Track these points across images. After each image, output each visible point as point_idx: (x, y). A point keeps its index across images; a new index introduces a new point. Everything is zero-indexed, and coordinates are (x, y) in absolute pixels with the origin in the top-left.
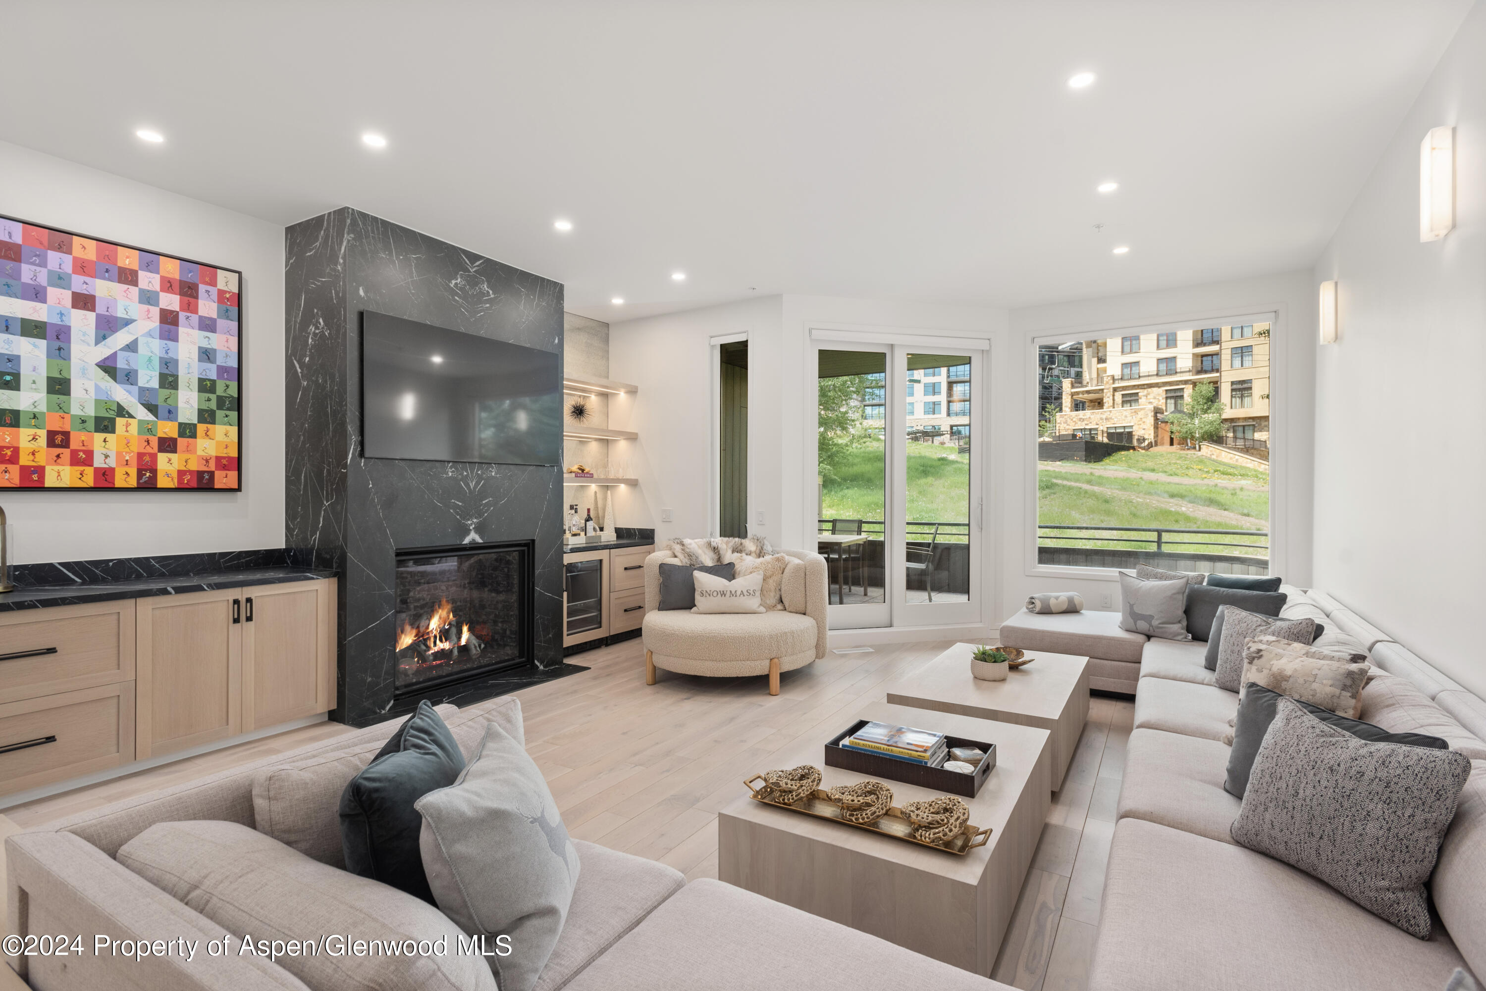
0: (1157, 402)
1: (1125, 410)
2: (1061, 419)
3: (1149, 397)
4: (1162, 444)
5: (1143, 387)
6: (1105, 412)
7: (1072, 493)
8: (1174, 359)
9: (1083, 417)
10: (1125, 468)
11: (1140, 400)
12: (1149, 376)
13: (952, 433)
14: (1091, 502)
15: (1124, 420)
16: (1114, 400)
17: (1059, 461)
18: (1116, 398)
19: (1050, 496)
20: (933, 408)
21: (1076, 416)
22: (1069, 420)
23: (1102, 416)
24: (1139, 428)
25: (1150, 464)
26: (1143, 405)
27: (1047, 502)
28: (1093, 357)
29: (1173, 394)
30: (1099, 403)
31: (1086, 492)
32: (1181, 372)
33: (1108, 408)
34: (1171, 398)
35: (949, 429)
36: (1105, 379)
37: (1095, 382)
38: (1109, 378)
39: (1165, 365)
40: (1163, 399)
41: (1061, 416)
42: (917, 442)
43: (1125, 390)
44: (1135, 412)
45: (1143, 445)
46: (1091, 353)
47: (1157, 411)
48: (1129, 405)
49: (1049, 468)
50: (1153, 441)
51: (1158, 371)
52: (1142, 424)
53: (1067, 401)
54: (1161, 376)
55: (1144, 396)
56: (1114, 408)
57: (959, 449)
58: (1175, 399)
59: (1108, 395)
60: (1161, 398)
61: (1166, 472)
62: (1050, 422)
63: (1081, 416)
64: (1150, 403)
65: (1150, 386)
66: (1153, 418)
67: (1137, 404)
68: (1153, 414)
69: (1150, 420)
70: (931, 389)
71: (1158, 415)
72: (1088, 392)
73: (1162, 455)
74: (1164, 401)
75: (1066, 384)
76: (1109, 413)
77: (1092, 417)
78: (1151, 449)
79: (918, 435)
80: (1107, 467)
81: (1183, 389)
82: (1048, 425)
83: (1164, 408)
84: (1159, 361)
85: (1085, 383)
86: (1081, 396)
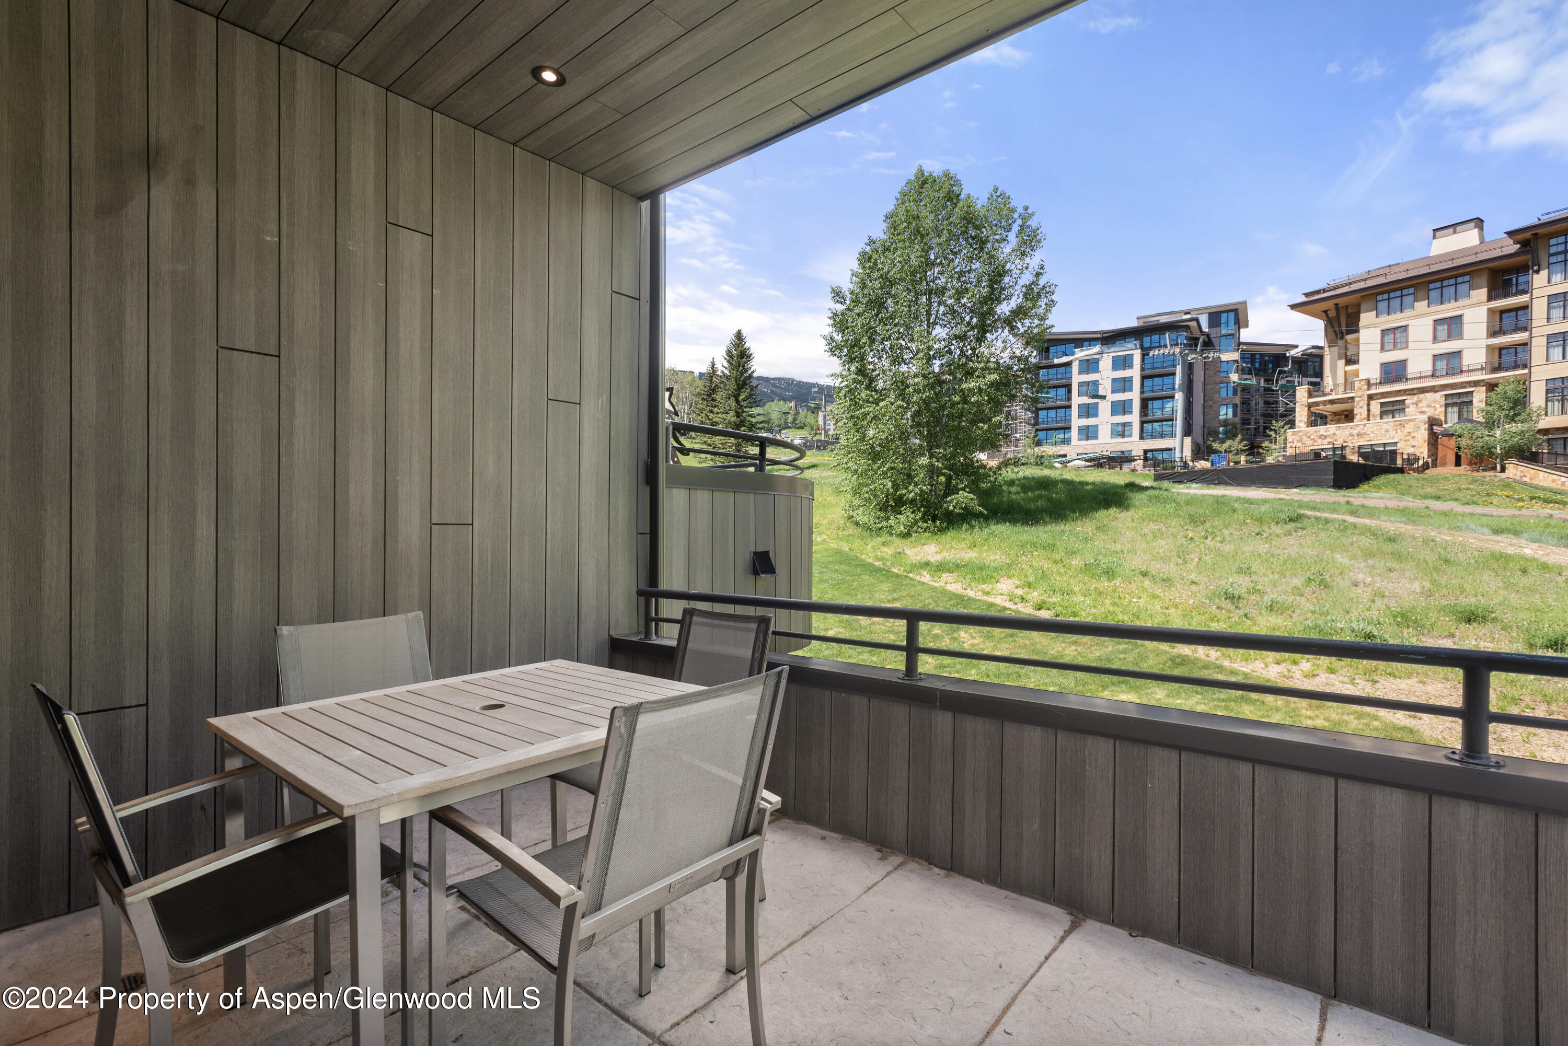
0: (1432, 411)
1: (1386, 423)
2: (1294, 437)
3: (1420, 405)
4: (1444, 464)
5: (1412, 392)
6: (1356, 426)
7: (1331, 528)
8: (1458, 354)
9: (1326, 434)
10: (1395, 495)
11: (1407, 410)
12: (1421, 378)
13: (1146, 459)
14: (1365, 542)
15: (1385, 435)
16: (1369, 411)
17: (1296, 487)
18: (1371, 407)
19: (1296, 531)
20: (1121, 431)
21: (1315, 432)
22: (1305, 438)
23: (1351, 431)
24: (1407, 445)
25: (1429, 490)
26: (1412, 415)
27: (1292, 542)
28: (1340, 358)
29: (1456, 400)
30: (1347, 416)
31: (1355, 526)
32: (1469, 371)
33: (1361, 420)
34: (1453, 405)
35: (1141, 453)
36: (1357, 384)
37: (1341, 389)
38: (1362, 383)
39: (1445, 362)
40: (1441, 407)
41: (1294, 433)
42: (1100, 469)
43: (1385, 397)
44: (1401, 424)
45: (1416, 466)
46: (1336, 354)
47: (1433, 423)
48: (1391, 416)
49: (1282, 496)
50: (1430, 460)
51: (1434, 370)
52: (1411, 440)
53: (1301, 415)
54: (1438, 377)
55: (1413, 404)
56: (1369, 420)
57: (1155, 475)
58: (1460, 406)
59: (1361, 404)
60: (1438, 406)
61: (1457, 500)
62: (1275, 442)
63: (1322, 432)
64: (1422, 412)
65: (1423, 390)
66: (1426, 432)
67: (1402, 414)
68: (1427, 426)
69: (1423, 434)
70: (1121, 408)
71: (1435, 427)
72: (1332, 402)
73: (1446, 479)
74: (1443, 409)
75: (1302, 393)
76: (1362, 427)
77: (1337, 433)
78: (1427, 471)
79: (1101, 461)
80: (1368, 494)
81: (1472, 392)
82: (1273, 446)
83: (1443, 419)
84: (1436, 357)
85: (1327, 390)
86: (1321, 407)
